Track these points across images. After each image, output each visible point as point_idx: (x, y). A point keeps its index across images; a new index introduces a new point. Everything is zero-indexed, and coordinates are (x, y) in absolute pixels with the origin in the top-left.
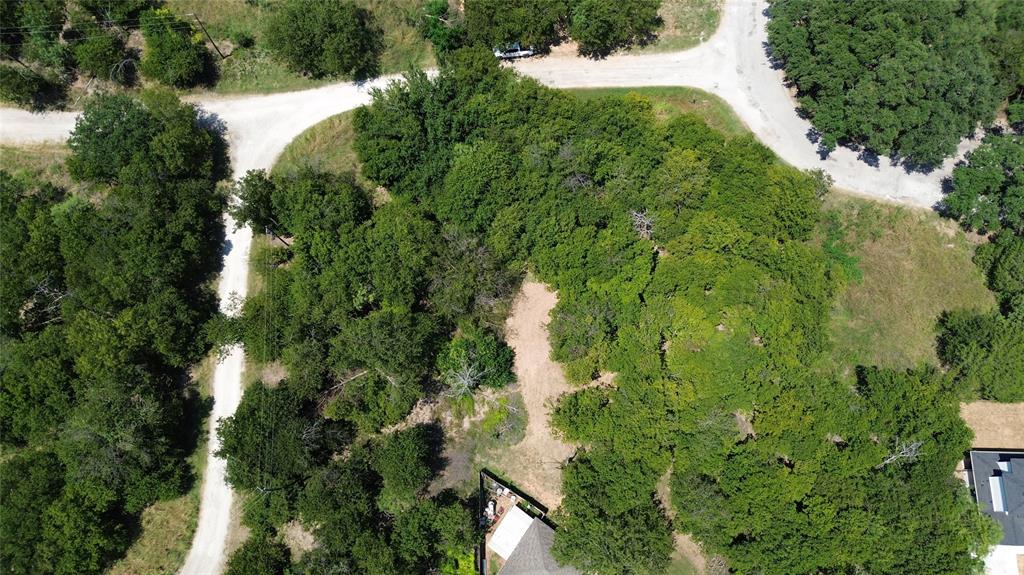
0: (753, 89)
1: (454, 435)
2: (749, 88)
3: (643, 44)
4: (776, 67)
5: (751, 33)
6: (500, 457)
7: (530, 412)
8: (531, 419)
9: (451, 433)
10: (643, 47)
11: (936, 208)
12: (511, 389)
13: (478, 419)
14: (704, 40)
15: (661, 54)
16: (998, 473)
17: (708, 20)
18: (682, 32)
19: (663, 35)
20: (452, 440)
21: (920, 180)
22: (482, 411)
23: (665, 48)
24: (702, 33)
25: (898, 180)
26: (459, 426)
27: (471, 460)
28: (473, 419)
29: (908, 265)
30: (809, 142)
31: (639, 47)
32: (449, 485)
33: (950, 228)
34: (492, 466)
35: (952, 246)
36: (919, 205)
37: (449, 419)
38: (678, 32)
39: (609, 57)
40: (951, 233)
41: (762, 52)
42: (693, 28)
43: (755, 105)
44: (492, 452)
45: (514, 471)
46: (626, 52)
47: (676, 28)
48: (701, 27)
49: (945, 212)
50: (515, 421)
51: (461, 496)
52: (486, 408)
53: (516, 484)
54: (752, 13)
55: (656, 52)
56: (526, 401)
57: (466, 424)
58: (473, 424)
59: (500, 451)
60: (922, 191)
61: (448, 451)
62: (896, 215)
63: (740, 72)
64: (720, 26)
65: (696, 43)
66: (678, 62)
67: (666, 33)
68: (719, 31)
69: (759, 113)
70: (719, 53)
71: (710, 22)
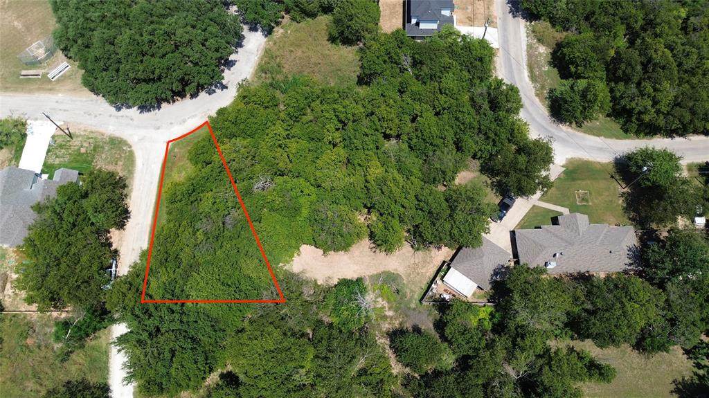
0: (173, 122)
1: (398, 321)
2: (171, 123)
3: (124, 186)
4: (159, 107)
5: (132, 120)
6: (412, 291)
7: (383, 270)
8: (387, 269)
9: (396, 324)
10: (127, 187)
11: (266, 36)
12: (367, 283)
13: (386, 305)
14: (130, 147)
15: (135, 175)
16: (417, 24)
17: (115, 144)
18: (121, 161)
20: (401, 324)
21: (248, 41)
22: (381, 302)
23: (131, 172)
24: (124, 148)
25: (246, 52)
26: (391, 318)
27: (414, 309)
28: (387, 309)
29: (299, 53)
30: (215, 94)
31: (126, 189)
32: (431, 326)
33: (278, 31)
34: (417, 296)
35: (289, 32)
36: (263, 44)
37: (387, 326)
38: (120, 163)
39: (130, 209)
40: (281, 31)
41: (146, 115)
42: (119, 154)
43: (184, 121)
44: (408, 295)
45: (420, 282)
46: (128, 197)
47: (116, 164)
48: (120, 149)
49: (269, 32)
50: (388, 280)
51: (438, 317)
52: (380, 299)
53: (429, 280)
54: (117, 117)
55: (132, 178)
56: (375, 273)
57: (390, 313)
58: (390, 309)
59: (408, 291)
60: (255, 42)
61: (408, 326)
62: (268, 54)
63: (158, 128)
64: (122, 137)
65: (131, 155)
66: (143, 165)
67: (119, 171)
68: (125, 137)
69: (190, 119)
70: (142, 139)
71: (117, 144)
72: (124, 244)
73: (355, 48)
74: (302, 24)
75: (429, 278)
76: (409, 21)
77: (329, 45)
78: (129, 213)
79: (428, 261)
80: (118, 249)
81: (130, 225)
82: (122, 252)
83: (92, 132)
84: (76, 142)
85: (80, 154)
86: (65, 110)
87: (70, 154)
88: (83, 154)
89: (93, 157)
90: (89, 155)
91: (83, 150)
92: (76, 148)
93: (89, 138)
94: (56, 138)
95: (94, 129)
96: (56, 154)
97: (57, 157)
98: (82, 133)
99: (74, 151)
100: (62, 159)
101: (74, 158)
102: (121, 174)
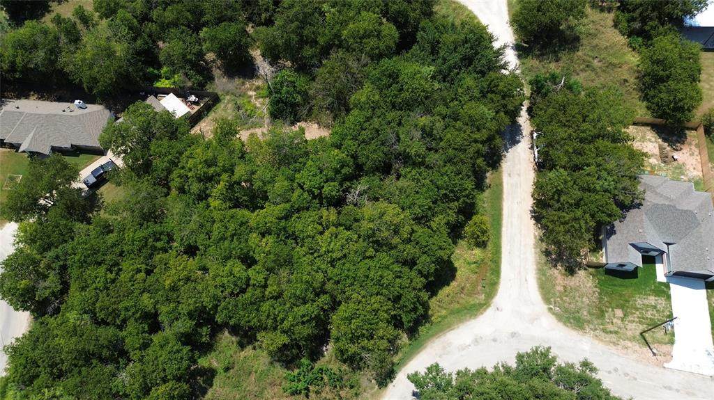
1: (246, 86)
3: (547, 253)
6: (225, 110)
7: (249, 131)
10: (543, 252)
13: (253, 100)
14: (550, 309)
15: (535, 266)
17: (574, 318)
18: (559, 291)
19: (557, 273)
20: (243, 84)
22: (257, 102)
23: (541, 272)
24: (558, 309)
26: (251, 89)
27: (228, 93)
28: (253, 97)
31: (544, 250)
32: (216, 80)
34: (221, 106)
37: (257, 83)
38: (559, 288)
42: (565, 302)
43: (476, 341)
44: (229, 106)
46: (538, 237)
47: (565, 287)
48: (565, 310)
52: (258, 105)
55: (538, 264)
56: (257, 130)
59: (229, 110)
61: (238, 81)
65: (547, 299)
66: (526, 280)
67: (559, 277)
68: (560, 325)
70: (534, 319)
75: (204, 120)
81: (529, 204)
83: (614, 343)
84: (635, 328)
85: (622, 307)
86: (670, 388)
87: (637, 309)
88: (618, 307)
89: (600, 299)
90: (607, 304)
91: (619, 313)
92: (630, 318)
93: (616, 333)
94: (667, 338)
95: (613, 349)
96: (658, 311)
97: (655, 307)
98: (629, 344)
99: (632, 314)
100: (646, 302)
101: (629, 301)
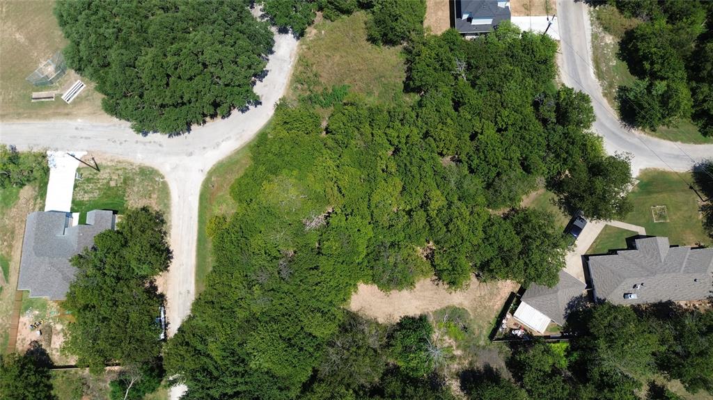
0: (205, 146)
1: (467, 361)
2: (204, 148)
3: (163, 222)
4: (189, 130)
5: (160, 145)
6: (480, 327)
7: (446, 305)
8: (451, 304)
9: (466, 363)
10: (165, 223)
11: (298, 39)
12: (431, 319)
13: (454, 344)
14: (163, 178)
15: (172, 209)
16: (469, 20)
17: (146, 175)
18: (155, 193)
19: (155, 207)
20: (471, 363)
21: (279, 46)
22: (448, 341)
23: (167, 206)
24: (157, 179)
25: (278, 59)
26: (460, 358)
27: (484, 348)
28: (455, 348)
29: (337, 58)
30: (248, 112)
31: (164, 225)
32: (503, 364)
33: (311, 32)
34: (486, 332)
35: (323, 32)
36: (296, 48)
37: (456, 366)
38: (154, 196)
39: (171, 248)
40: (314, 31)
41: (176, 138)
42: (151, 186)
43: (218, 145)
44: (477, 332)
45: (488, 316)
46: (168, 235)
47: (150, 198)
48: (152, 180)
49: (300, 35)
50: (454, 315)
51: (510, 355)
52: (446, 338)
53: (497, 314)
54: (145, 144)
55: (169, 213)
56: (439, 308)
57: (458, 353)
58: (458, 347)
59: (476, 327)
60: (286, 47)
61: (478, 366)
62: (303, 62)
63: (191, 154)
64: (152, 166)
65: (165, 185)
66: (179, 197)
67: (154, 205)
68: (156, 167)
69: (224, 142)
70: (175, 168)
71: (148, 174)
72: (170, 287)
73: (399, 48)
74: (338, 23)
75: (498, 311)
76: (460, 16)
77: (369, 46)
78: (171, 253)
79: (495, 293)
80: (165, 293)
81: (173, 265)
82: (169, 296)
83: (120, 162)
84: (104, 175)
85: (110, 188)
86: (86, 138)
87: (99, 188)
88: (113, 188)
89: (125, 192)
90: (120, 189)
91: (112, 184)
92: (105, 181)
93: (118, 170)
94: (82, 172)
95: (121, 159)
96: (84, 189)
97: (85, 192)
98: (109, 164)
99: (103, 185)
100: (91, 195)
101: (104, 193)
102: (156, 209)
